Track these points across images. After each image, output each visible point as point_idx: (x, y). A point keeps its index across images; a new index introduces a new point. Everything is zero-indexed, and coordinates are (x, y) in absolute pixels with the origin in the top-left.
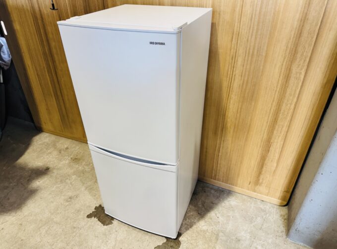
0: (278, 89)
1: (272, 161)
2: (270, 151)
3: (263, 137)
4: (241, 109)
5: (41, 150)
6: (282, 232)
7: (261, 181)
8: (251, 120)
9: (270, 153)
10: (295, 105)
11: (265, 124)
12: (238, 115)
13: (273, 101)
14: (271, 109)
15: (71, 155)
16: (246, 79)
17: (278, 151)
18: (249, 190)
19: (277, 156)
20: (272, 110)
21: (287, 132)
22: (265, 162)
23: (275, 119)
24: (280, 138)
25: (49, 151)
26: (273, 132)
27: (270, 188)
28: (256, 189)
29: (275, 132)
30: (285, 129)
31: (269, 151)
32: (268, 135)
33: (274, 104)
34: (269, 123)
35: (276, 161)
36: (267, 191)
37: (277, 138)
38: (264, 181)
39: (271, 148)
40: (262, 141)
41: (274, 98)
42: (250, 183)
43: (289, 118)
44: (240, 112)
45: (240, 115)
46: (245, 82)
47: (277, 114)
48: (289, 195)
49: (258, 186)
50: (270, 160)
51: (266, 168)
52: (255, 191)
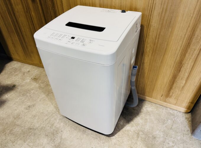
1: (181, 79)
3: (176, 59)
4: (159, 35)
5: (11, 73)
6: (188, 131)
8: (167, 45)
9: (180, 72)
11: (179, 48)
12: (156, 41)
13: (189, 26)
14: (185, 35)
15: (31, 76)
17: (188, 71)
19: (187, 75)
20: (187, 36)
21: (198, 55)
22: (176, 80)
23: (189, 43)
24: (191, 60)
25: (16, 73)
26: (185, 55)
27: (178, 99)
28: (166, 100)
29: (187, 55)
31: (180, 71)
32: (181, 57)
33: (190, 29)
34: (182, 47)
36: (176, 102)
37: (188, 60)
40: (175, 63)
41: (190, 23)
42: (162, 95)
44: (159, 38)
45: (158, 41)
46: (164, 10)
47: (190, 39)
48: (193, 105)
49: (168, 98)
50: (181, 78)
51: (176, 84)
52: (165, 101)
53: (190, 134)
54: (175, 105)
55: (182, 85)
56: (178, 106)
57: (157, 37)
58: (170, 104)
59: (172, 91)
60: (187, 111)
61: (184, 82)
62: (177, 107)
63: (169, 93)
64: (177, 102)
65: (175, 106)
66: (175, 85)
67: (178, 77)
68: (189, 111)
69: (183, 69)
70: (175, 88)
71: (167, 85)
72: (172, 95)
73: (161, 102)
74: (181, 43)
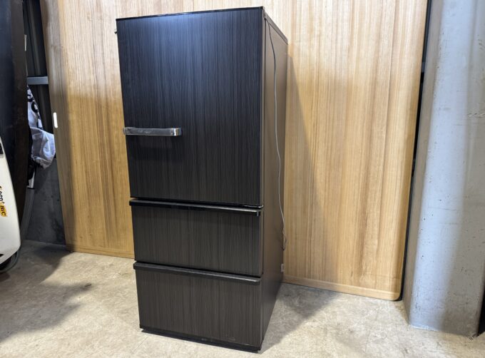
0: (363, 151)
2: (368, 224)
3: (357, 208)
4: (329, 178)
5: (77, 268)
6: (402, 320)
7: (364, 267)
8: (341, 189)
9: (368, 227)
10: (384, 166)
11: (357, 191)
12: (327, 185)
13: (361, 165)
14: (359, 174)
15: (118, 271)
16: (330, 144)
17: (377, 222)
18: (351, 285)
19: (376, 229)
20: (361, 175)
21: (382, 198)
22: (365, 241)
23: (366, 184)
24: (376, 206)
25: (87, 269)
26: (367, 201)
27: (376, 275)
28: (360, 281)
29: (369, 200)
30: (379, 194)
31: (366, 225)
32: (362, 205)
33: (362, 168)
34: (360, 189)
35: (376, 236)
36: (374, 282)
37: (372, 206)
40: (357, 213)
41: (361, 160)
42: (352, 273)
43: (380, 182)
44: (329, 182)
45: (329, 185)
46: (330, 149)
47: (367, 179)
49: (362, 276)
50: (370, 236)
51: (367, 248)
52: (359, 285)
53: (406, 324)
54: (375, 288)
55: (375, 247)
56: (381, 289)
57: (327, 180)
58: (367, 287)
59: (364, 261)
60: (395, 296)
61: (376, 242)
62: (379, 291)
63: (362, 267)
64: (376, 282)
65: (375, 290)
66: (365, 249)
67: (366, 235)
68: (398, 295)
69: (369, 221)
70: (367, 254)
71: (355, 252)
72: (366, 269)
73: (353, 287)
74: (357, 185)
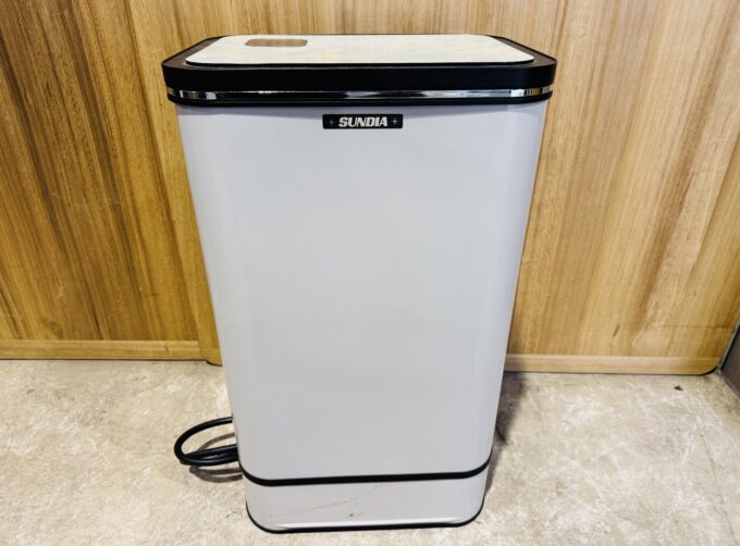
1: (688, 238)
2: (685, 204)
3: (667, 161)
4: (603, 71)
7: (650, 313)
9: (683, 211)
12: (592, 97)
17: (710, 197)
18: (611, 354)
19: (705, 215)
22: (668, 247)
23: (710, 86)
24: (720, 152)
26: (699, 137)
28: (634, 343)
29: (706, 134)
31: (680, 205)
32: (683, 149)
34: (689, 104)
35: (700, 234)
36: (668, 340)
37: (711, 153)
38: (660, 312)
39: (687, 196)
40: (663, 176)
41: (713, 5)
42: (618, 328)
44: (600, 84)
45: (599, 94)
47: (717, 67)
49: (640, 333)
50: (685, 234)
51: (669, 264)
52: (630, 352)
54: (665, 355)
55: (691, 261)
59: (654, 298)
61: (697, 247)
63: (645, 311)
66: (664, 268)
67: (675, 235)
69: (691, 196)
70: (665, 280)
71: (635, 280)
72: (655, 315)
73: (614, 358)
74: (682, 90)
